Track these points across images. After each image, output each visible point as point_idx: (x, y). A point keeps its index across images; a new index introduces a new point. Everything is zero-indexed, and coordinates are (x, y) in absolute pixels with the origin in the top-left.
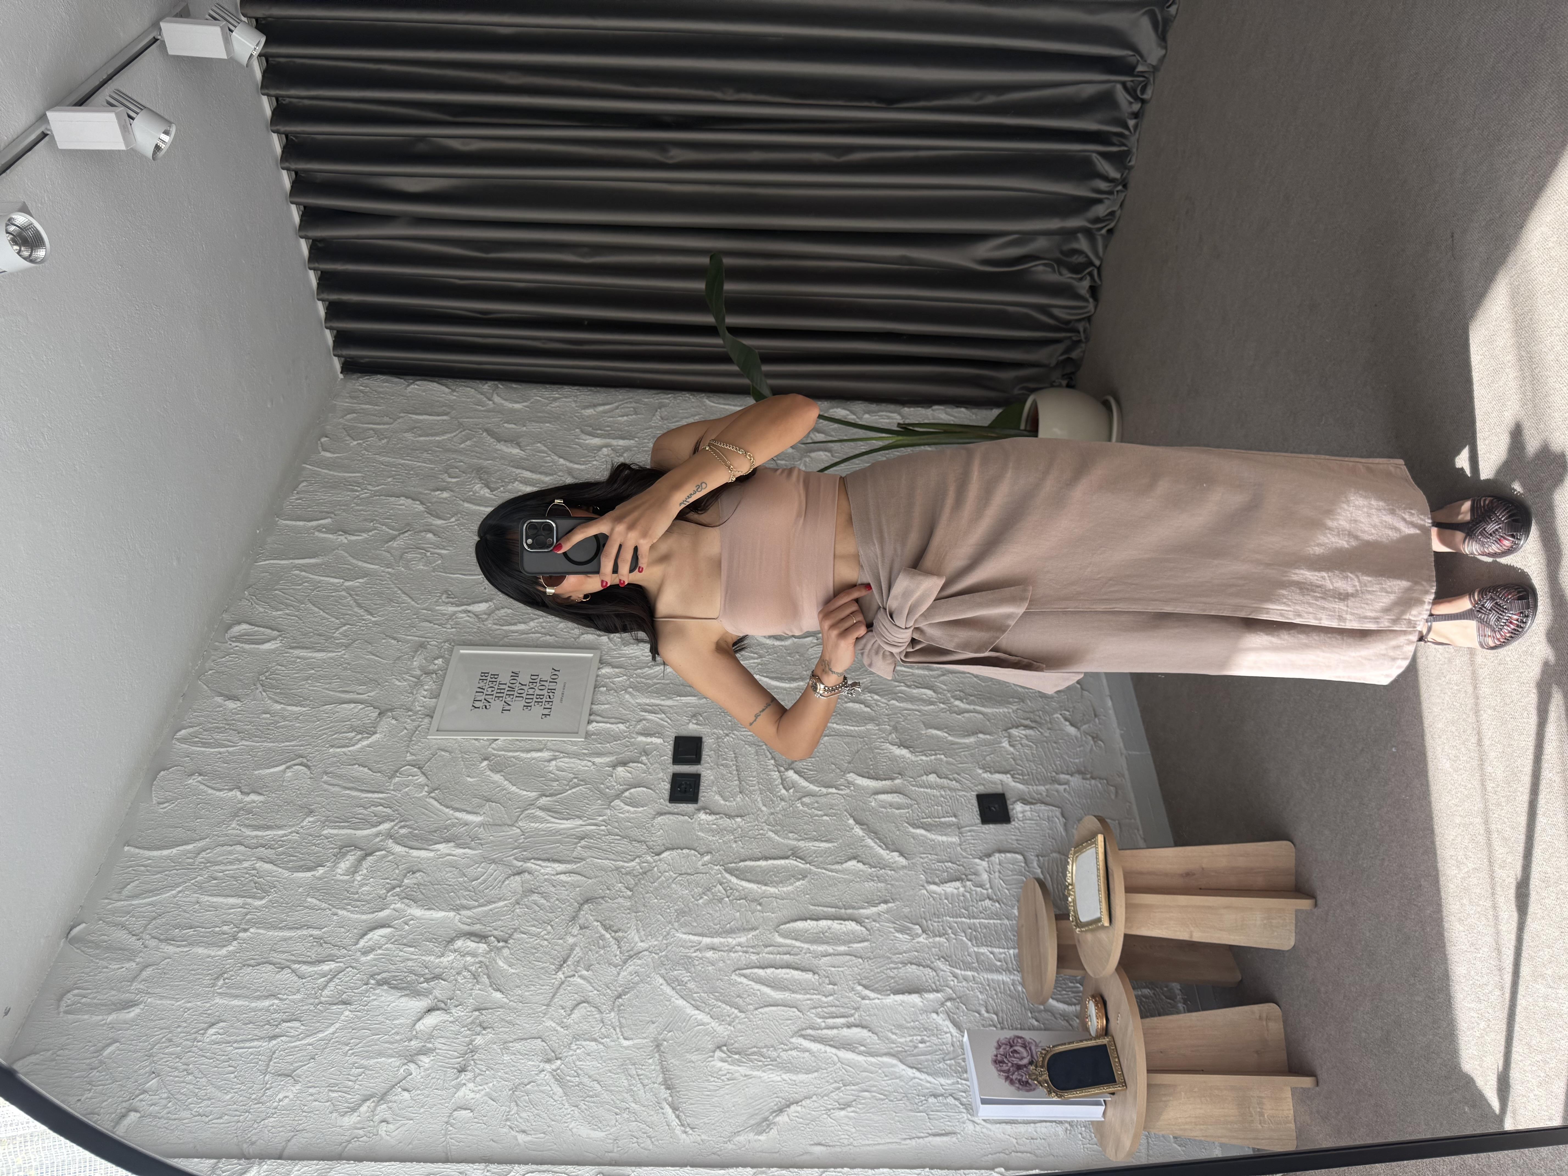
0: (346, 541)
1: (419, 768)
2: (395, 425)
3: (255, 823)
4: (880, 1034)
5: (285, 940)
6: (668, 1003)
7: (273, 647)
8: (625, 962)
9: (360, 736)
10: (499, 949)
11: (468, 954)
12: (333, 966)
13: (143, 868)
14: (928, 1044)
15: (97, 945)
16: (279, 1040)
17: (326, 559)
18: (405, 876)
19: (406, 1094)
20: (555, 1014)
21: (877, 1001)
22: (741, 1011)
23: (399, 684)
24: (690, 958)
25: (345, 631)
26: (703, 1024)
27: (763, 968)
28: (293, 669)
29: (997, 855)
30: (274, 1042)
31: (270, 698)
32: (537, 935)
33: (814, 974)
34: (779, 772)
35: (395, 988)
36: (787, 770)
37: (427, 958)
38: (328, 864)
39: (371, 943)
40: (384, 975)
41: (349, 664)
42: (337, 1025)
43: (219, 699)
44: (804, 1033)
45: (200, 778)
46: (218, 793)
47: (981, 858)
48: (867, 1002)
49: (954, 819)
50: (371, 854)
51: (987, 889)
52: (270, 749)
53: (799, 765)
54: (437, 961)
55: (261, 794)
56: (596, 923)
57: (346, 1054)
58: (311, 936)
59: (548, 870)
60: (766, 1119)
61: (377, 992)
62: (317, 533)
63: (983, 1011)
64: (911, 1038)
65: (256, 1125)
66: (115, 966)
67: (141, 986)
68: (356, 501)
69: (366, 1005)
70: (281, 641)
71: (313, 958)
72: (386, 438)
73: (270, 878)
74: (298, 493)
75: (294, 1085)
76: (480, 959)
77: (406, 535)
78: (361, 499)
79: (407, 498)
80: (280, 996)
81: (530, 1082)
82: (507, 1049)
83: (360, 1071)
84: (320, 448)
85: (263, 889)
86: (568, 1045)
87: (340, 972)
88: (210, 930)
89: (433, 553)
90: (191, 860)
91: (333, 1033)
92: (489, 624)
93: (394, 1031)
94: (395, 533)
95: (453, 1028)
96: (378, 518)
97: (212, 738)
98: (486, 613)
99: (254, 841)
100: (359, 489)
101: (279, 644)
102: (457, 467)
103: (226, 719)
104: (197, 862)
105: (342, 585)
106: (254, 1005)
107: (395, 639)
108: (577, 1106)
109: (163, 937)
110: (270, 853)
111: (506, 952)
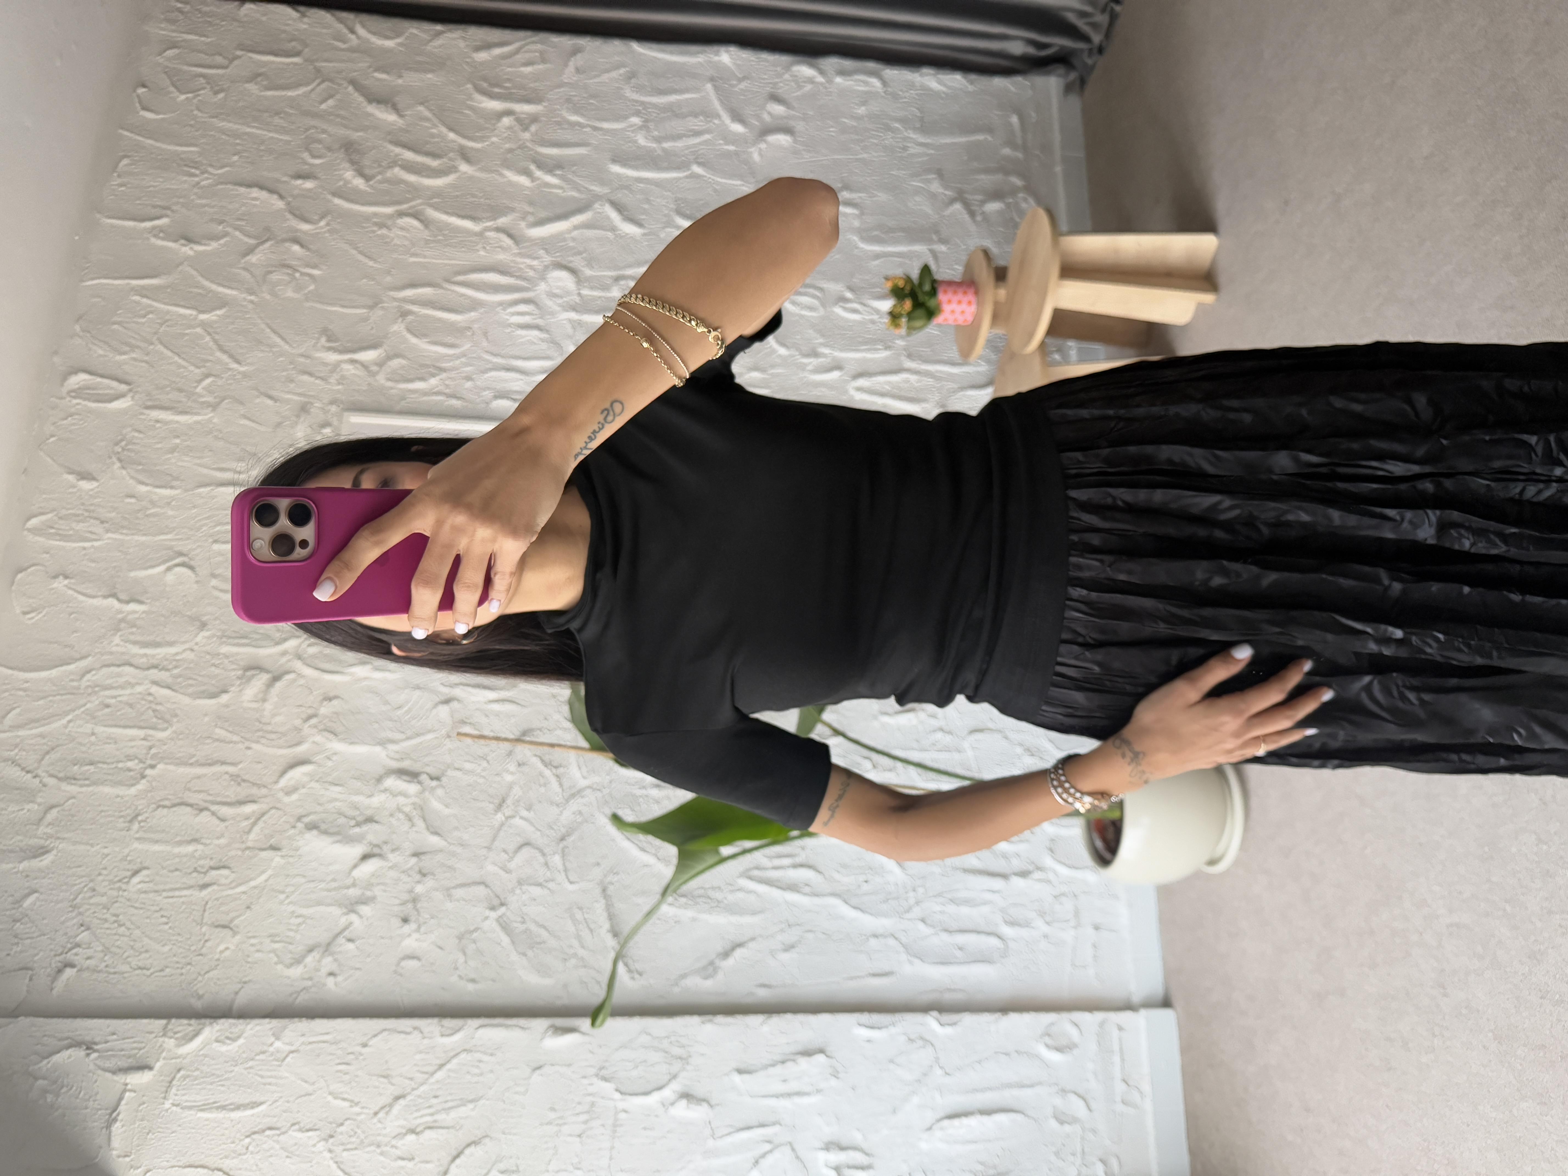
0: (191, 253)
2: (232, 70)
3: (142, 639)
4: (825, 874)
5: (199, 777)
6: (611, 843)
7: (123, 406)
8: (567, 801)
10: (432, 788)
11: (399, 794)
12: (255, 808)
13: (21, 693)
14: (870, 882)
16: (210, 889)
17: (171, 279)
18: (321, 704)
19: (351, 946)
20: (497, 858)
24: (633, 795)
25: (210, 385)
26: (648, 864)
28: (154, 437)
30: (205, 893)
31: (132, 477)
32: (471, 771)
35: (326, 832)
37: (356, 798)
38: (233, 689)
39: (292, 782)
40: (312, 817)
41: (220, 431)
42: (269, 872)
43: (71, 478)
44: (749, 872)
45: (66, 582)
46: (90, 601)
50: (279, 678)
52: (144, 544)
54: (368, 801)
55: (142, 603)
56: (533, 758)
57: (281, 903)
58: (227, 773)
59: (478, 697)
60: (711, 963)
61: (306, 836)
62: (153, 240)
64: (854, 876)
65: (200, 978)
66: (12, 808)
67: (49, 830)
68: (195, 190)
69: (297, 850)
70: (133, 398)
71: (233, 798)
72: (222, 91)
73: (168, 705)
74: (119, 176)
75: (233, 937)
76: (414, 800)
77: (267, 245)
78: (202, 188)
79: (262, 188)
80: (203, 841)
81: (476, 930)
82: (449, 896)
83: (300, 920)
84: (137, 105)
85: (164, 719)
86: (513, 891)
87: (263, 814)
88: (114, 766)
89: (302, 274)
90: (75, 684)
91: (266, 881)
92: (381, 379)
93: (330, 878)
94: (252, 242)
95: (393, 874)
96: (227, 218)
97: (71, 529)
98: (376, 364)
99: (144, 660)
100: (197, 172)
101: (131, 403)
102: (320, 141)
103: (83, 504)
104: (83, 687)
105: (195, 319)
106: (177, 850)
107: (270, 397)
108: (524, 955)
109: (61, 775)
110: (165, 675)
111: (440, 792)
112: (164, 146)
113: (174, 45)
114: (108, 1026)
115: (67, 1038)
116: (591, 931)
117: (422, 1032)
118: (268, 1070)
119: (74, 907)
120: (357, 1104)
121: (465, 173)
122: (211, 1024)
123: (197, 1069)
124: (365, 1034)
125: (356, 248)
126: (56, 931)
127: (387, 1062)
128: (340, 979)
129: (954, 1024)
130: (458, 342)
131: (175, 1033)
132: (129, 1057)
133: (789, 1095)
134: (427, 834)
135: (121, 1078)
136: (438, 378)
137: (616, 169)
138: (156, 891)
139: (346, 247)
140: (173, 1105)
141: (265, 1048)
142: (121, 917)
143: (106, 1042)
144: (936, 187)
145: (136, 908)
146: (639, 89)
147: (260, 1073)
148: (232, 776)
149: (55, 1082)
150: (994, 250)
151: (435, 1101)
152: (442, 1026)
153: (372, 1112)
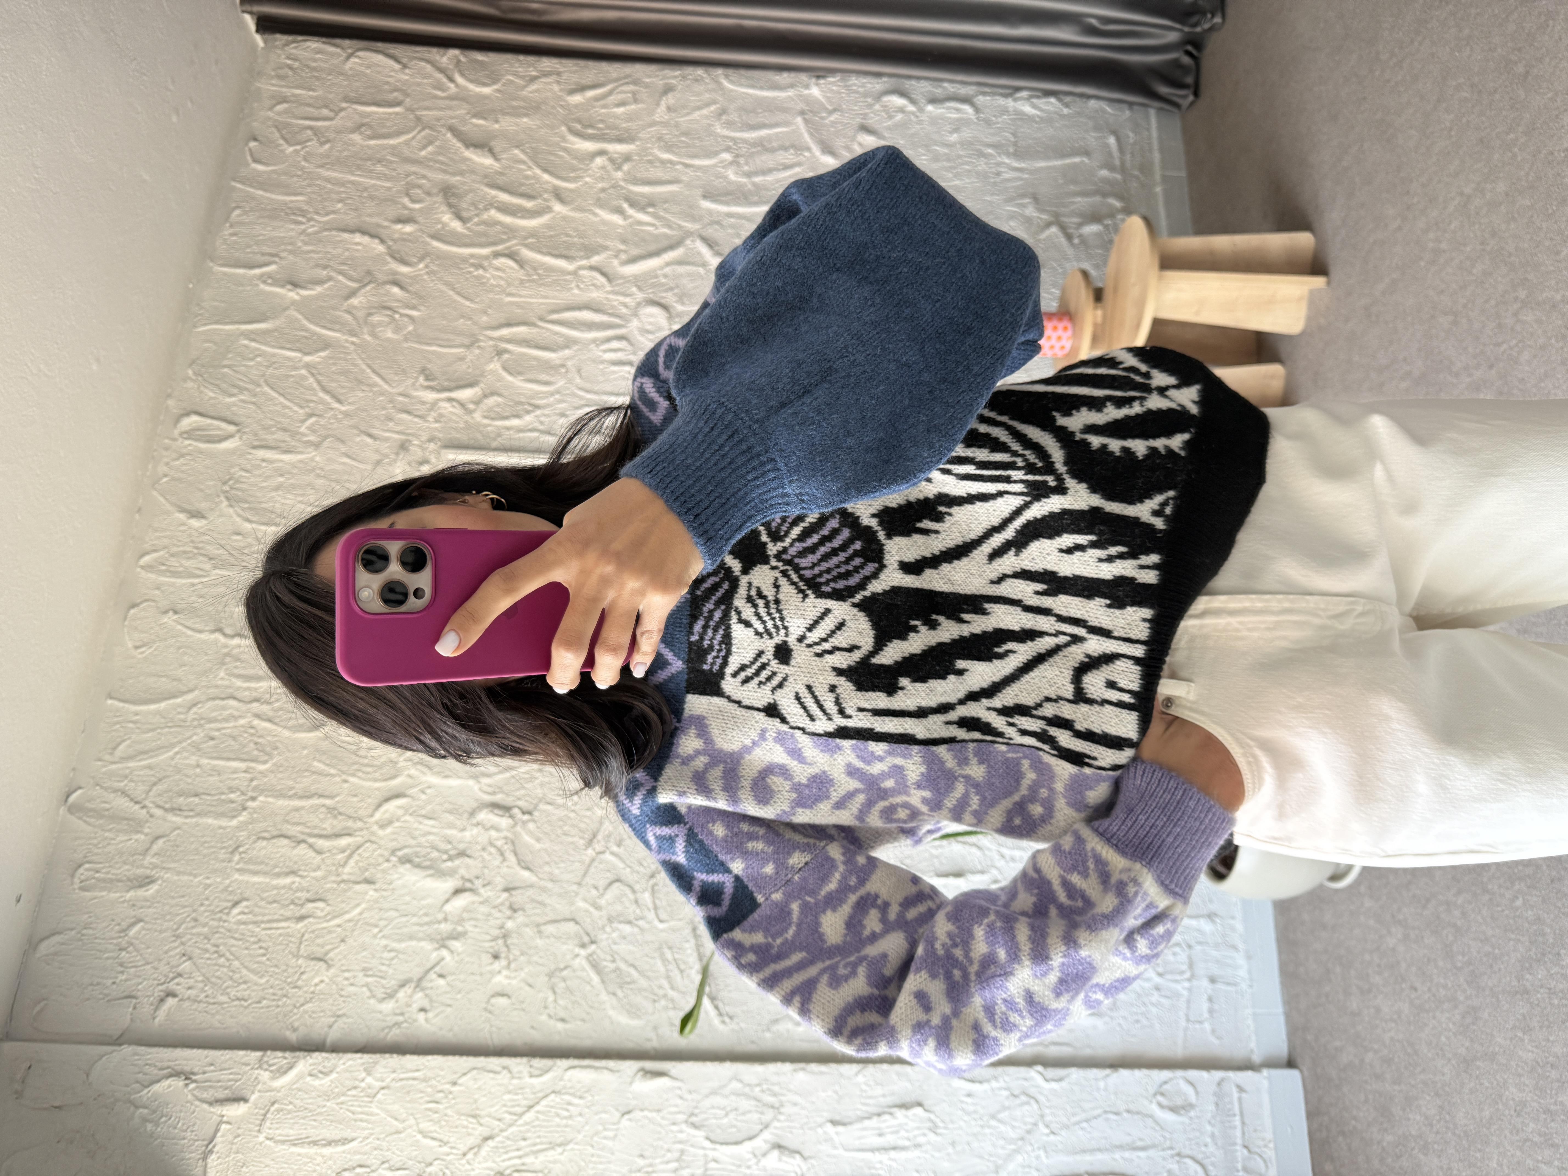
0: (297, 297)
2: (338, 122)
5: (297, 809)
7: (232, 446)
10: (524, 823)
11: (492, 827)
12: (350, 841)
13: (131, 725)
15: (98, 814)
16: (306, 921)
17: (278, 323)
19: (441, 982)
20: (588, 894)
25: (313, 424)
28: (260, 476)
30: (301, 925)
31: (239, 515)
32: (562, 806)
35: (418, 866)
37: (449, 832)
39: (387, 815)
40: (406, 851)
41: (322, 469)
42: (363, 906)
43: (182, 516)
45: (176, 617)
46: (198, 635)
54: (460, 835)
57: (375, 936)
58: (324, 806)
61: (400, 870)
62: (262, 286)
65: (295, 1011)
66: (122, 837)
67: (154, 860)
68: (302, 237)
69: (390, 884)
70: (241, 438)
71: (329, 831)
72: (328, 141)
73: (269, 738)
74: (231, 226)
75: (327, 970)
76: (505, 833)
77: (368, 288)
78: (309, 235)
79: (364, 233)
80: (301, 873)
81: (566, 968)
82: (540, 932)
83: (393, 954)
84: (249, 158)
85: (266, 751)
86: (603, 928)
87: (359, 847)
88: (216, 797)
89: (402, 315)
90: (182, 716)
91: (361, 914)
93: (422, 912)
94: (355, 285)
95: (483, 909)
96: (331, 263)
97: (181, 566)
98: (473, 402)
99: (247, 693)
100: (304, 220)
101: (239, 443)
102: (419, 187)
103: (192, 542)
104: (189, 719)
105: (300, 360)
106: (275, 882)
107: (370, 435)
108: (614, 994)
109: (167, 806)
110: (265, 708)
111: (531, 826)
112: (274, 196)
113: (284, 100)
114: (206, 1057)
115: (168, 1067)
116: (682, 971)
117: (510, 1072)
118: (360, 1106)
119: (178, 937)
120: (446, 1144)
121: (559, 213)
122: (305, 1057)
123: (291, 1103)
124: (455, 1073)
125: (453, 289)
126: (160, 960)
127: (476, 1101)
128: (430, 1015)
129: (1060, 1080)
130: (552, 379)
131: (270, 1066)
132: (226, 1089)
133: (886, 1149)
134: (518, 868)
135: (218, 1110)
136: (532, 415)
137: (706, 204)
138: (255, 923)
139: (444, 288)
140: (268, 1139)
141: (357, 1083)
142: (221, 948)
143: (204, 1073)
144: (1030, 211)
145: (235, 939)
146: (730, 124)
147: (352, 1108)
148: (328, 808)
149: (154, 1112)
150: (1093, 272)
151: (523, 1143)
152: (531, 1066)
153: (460, 1152)
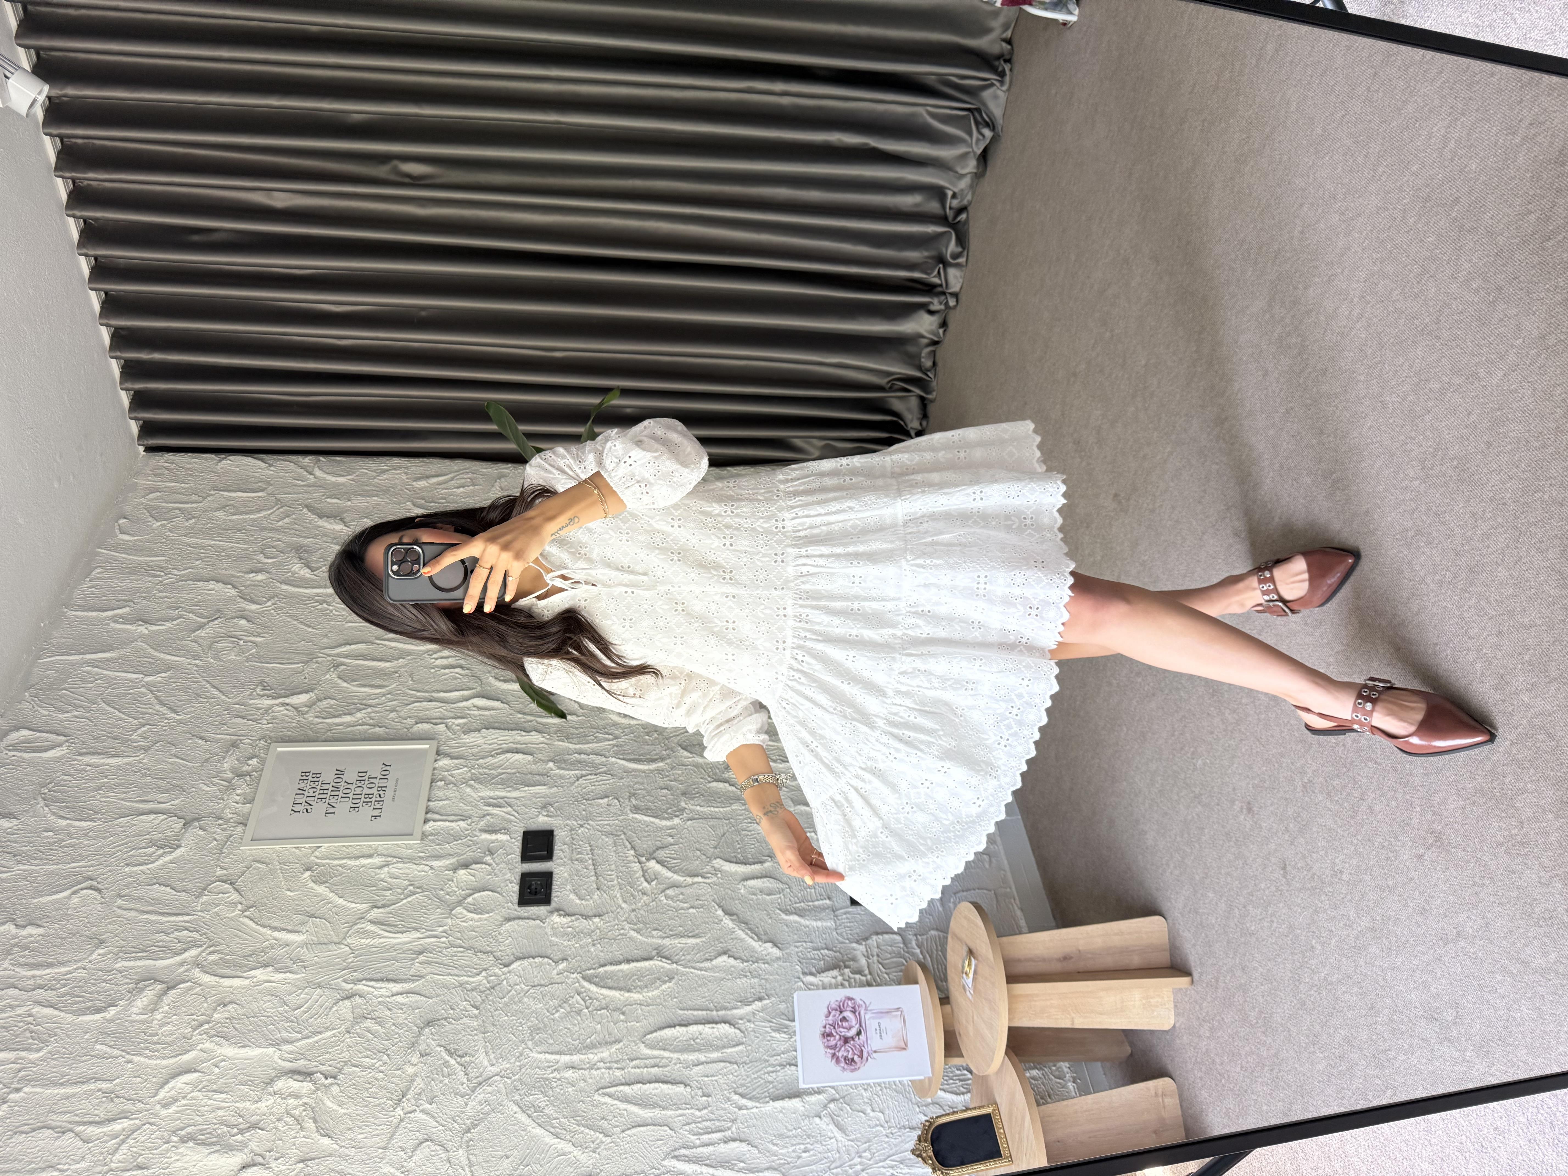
0: (147, 632)
1: (231, 884)
2: (205, 504)
3: (32, 961)
4: (761, 1147)
6: (523, 1133)
7: (59, 754)
8: (473, 1091)
9: (161, 851)
10: (327, 1087)
11: (290, 1095)
12: (126, 1125)
14: (812, 1153)
17: (123, 652)
18: (215, 1010)
20: (395, 1158)
21: (755, 1110)
22: (607, 1136)
23: (208, 789)
24: (547, 1079)
25: (145, 732)
26: (564, 1154)
27: (629, 1085)
28: (82, 778)
29: (874, 937)
31: (54, 814)
32: (371, 1067)
33: (686, 1086)
34: (640, 863)
35: (202, 1144)
36: (648, 860)
37: (241, 1105)
38: (122, 1003)
39: (173, 1092)
40: (189, 1129)
41: (148, 769)
44: (676, 1153)
47: (858, 942)
48: (745, 1112)
49: (827, 902)
50: (173, 987)
51: (865, 976)
52: (52, 872)
53: (661, 854)
54: (253, 1107)
55: (40, 926)
56: (438, 1049)
58: (99, 1090)
59: (383, 992)
61: (181, 1150)
62: (112, 625)
63: (869, 1110)
64: (793, 1148)
68: (158, 587)
69: (167, 1165)
70: (68, 747)
71: (102, 1117)
72: (194, 517)
73: (49, 1025)
74: (91, 581)
76: (306, 1100)
77: (216, 622)
78: (164, 585)
79: (217, 581)
80: (61, 1166)
84: (117, 531)
85: (41, 1039)
87: (134, 1131)
89: (246, 641)
92: (310, 717)
94: (203, 620)
96: (183, 605)
98: (306, 705)
99: (31, 982)
100: (162, 574)
101: (66, 751)
102: (274, 547)
105: (141, 681)
107: (202, 738)
110: (50, 995)
111: (335, 1089)
112: (136, 558)
113: (157, 490)
125: (297, 620)
130: (385, 683)
134: (317, 1136)
136: (364, 711)
139: (289, 620)
148: (105, 1092)
